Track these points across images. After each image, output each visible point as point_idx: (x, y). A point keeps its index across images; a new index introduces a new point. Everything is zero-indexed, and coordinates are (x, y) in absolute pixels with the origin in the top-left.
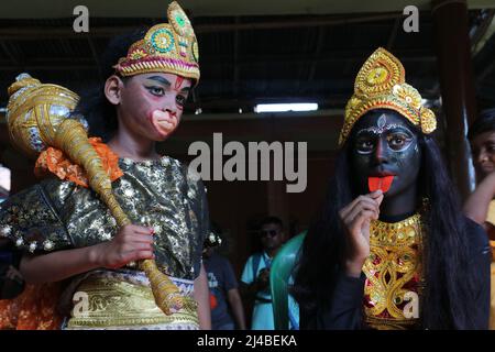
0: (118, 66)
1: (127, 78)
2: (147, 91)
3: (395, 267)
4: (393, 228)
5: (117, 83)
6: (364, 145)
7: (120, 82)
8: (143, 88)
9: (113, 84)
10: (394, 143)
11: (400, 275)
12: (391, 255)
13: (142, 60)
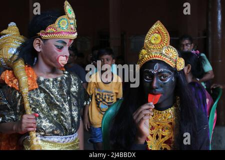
0: (40, 34)
1: (45, 40)
2: (56, 47)
3: (161, 133)
4: (161, 113)
5: (40, 41)
6: (148, 77)
7: (41, 41)
8: (53, 46)
9: (37, 41)
10: (162, 78)
11: (163, 137)
12: (159, 126)
13: (53, 33)
